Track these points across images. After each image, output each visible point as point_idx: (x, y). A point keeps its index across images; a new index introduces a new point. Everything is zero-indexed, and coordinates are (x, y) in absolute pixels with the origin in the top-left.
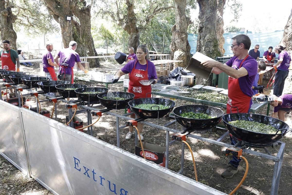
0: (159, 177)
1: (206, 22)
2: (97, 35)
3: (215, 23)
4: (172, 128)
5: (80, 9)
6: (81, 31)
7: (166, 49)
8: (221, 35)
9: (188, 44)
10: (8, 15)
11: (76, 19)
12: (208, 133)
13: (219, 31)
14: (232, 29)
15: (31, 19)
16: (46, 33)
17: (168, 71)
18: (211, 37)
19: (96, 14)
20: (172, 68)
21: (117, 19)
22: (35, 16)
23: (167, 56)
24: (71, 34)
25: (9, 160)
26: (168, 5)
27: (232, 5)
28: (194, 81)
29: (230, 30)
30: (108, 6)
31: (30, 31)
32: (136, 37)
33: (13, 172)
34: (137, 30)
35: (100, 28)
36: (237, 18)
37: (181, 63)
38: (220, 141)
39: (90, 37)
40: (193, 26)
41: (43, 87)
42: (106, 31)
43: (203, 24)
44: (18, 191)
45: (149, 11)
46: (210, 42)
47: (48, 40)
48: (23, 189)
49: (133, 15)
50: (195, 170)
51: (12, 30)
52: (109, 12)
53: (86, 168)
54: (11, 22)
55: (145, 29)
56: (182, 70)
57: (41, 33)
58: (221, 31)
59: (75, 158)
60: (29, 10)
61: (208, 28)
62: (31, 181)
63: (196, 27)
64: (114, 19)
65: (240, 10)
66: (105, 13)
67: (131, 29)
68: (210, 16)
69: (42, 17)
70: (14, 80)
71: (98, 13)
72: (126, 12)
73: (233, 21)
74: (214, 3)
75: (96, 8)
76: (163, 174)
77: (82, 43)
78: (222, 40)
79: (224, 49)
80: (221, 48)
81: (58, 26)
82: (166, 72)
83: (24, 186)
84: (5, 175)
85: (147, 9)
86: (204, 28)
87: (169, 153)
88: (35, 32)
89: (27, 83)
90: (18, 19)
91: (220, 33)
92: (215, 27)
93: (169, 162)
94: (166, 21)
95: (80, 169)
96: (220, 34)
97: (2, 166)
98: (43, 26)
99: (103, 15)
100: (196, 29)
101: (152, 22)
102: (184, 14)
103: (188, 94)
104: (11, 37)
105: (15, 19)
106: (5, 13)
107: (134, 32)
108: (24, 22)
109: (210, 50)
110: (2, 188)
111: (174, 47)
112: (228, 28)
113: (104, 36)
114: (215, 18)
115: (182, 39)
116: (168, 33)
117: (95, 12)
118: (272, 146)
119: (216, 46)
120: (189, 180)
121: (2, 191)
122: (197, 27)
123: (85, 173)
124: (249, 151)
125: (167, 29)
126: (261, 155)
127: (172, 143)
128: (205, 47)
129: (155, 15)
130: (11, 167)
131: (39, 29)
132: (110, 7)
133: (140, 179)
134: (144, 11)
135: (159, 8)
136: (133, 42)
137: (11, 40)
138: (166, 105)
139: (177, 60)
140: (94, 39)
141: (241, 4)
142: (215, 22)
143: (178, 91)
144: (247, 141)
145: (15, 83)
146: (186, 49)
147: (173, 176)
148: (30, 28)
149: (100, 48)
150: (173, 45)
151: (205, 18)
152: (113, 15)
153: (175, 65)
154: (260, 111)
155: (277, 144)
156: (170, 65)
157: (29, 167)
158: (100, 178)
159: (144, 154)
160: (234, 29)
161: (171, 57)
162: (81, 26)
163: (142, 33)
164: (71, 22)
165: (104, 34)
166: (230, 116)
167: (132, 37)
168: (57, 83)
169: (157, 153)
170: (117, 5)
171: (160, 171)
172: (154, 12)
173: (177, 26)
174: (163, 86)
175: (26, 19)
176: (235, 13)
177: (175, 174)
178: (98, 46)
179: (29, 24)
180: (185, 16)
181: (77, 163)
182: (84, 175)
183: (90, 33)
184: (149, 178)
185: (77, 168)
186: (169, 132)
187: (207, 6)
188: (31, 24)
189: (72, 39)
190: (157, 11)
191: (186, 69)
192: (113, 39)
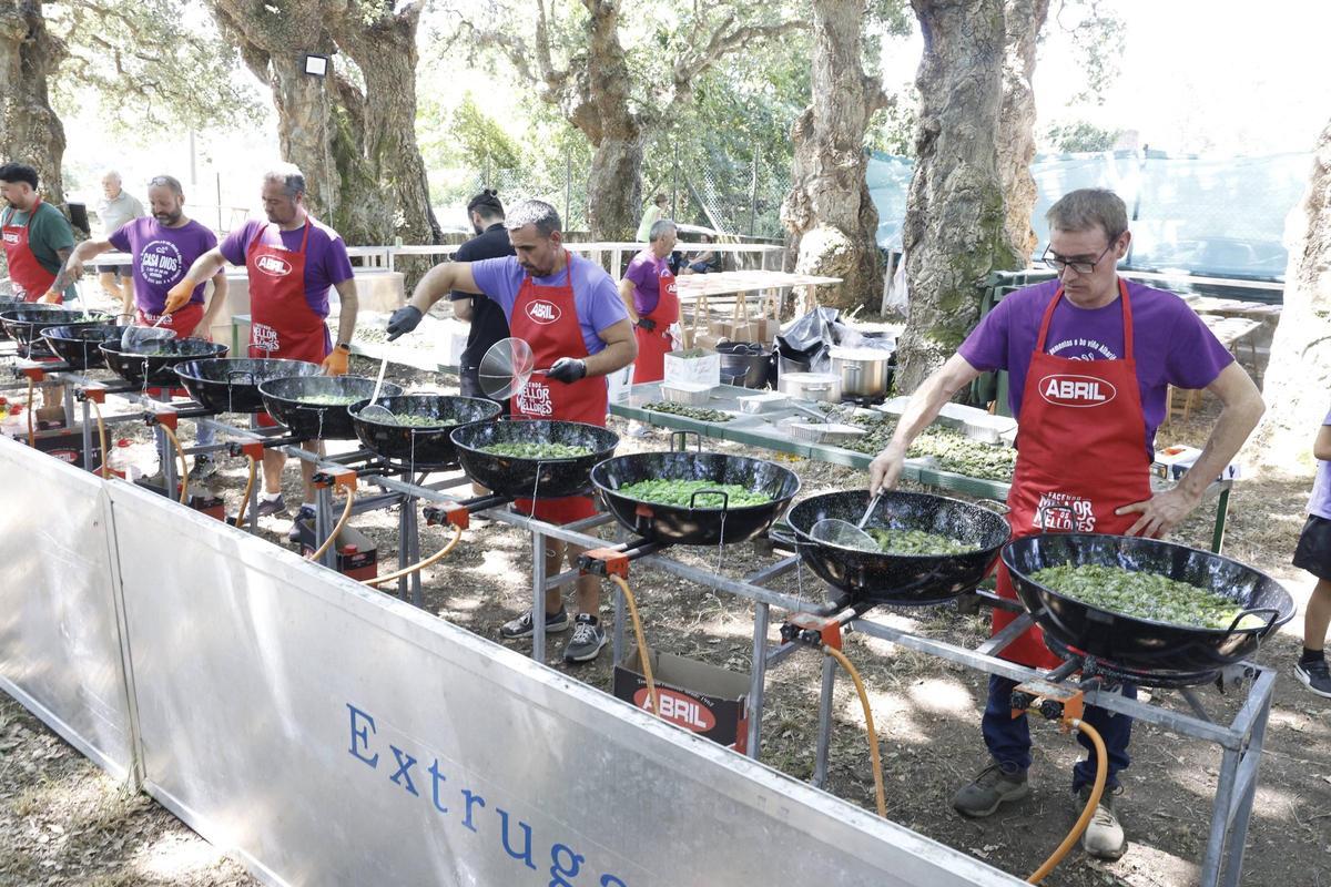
0: (720, 795)
1: (951, 107)
2: (442, 142)
3: (992, 114)
4: (783, 589)
5: (370, 22)
6: (370, 124)
7: (766, 219)
8: (1022, 167)
9: (865, 203)
10: (27, 37)
11: (343, 64)
12: (945, 616)
13: (1011, 149)
14: (1076, 134)
15: (132, 56)
16: (202, 125)
17: (770, 324)
18: (973, 177)
19: (442, 44)
20: (788, 311)
21: (539, 70)
22: (151, 43)
23: (769, 254)
24: (326, 140)
25: (43, 712)
26: (778, 15)
27: (1081, 26)
28: (890, 375)
29: (1067, 138)
30: (500, 9)
31: (125, 113)
32: (623, 162)
33: (61, 768)
34: (629, 128)
35: (455, 112)
36: (1098, 88)
37: (831, 287)
38: (990, 654)
39: (413, 152)
40: (894, 119)
41: (200, 387)
42: (485, 124)
43: (940, 118)
44: (88, 852)
45: (691, 39)
46: (967, 200)
47: (209, 160)
48: (110, 843)
49: (617, 58)
50: (878, 778)
51: (42, 109)
52: (502, 40)
53: (401, 753)
54: (41, 71)
55: (670, 123)
56: (835, 324)
57: (180, 126)
58: (1021, 149)
59: (354, 711)
60: (124, 17)
61: (959, 136)
62: (145, 808)
63: (905, 121)
64: (525, 71)
65: (1116, 50)
66: (484, 41)
67: (604, 123)
68: (971, 80)
69: (184, 53)
70: (67, 349)
71: (449, 42)
72: (581, 43)
73: (1080, 100)
74: (993, 22)
75: (439, 16)
76: (740, 782)
77: (373, 180)
78: (1025, 189)
79: (1032, 233)
80: (1021, 225)
81: (258, 94)
82: (762, 326)
83: (111, 831)
84: (22, 782)
85: (682, 29)
86: (940, 138)
87: (763, 704)
88: (151, 119)
89: (126, 366)
90: (71, 56)
91: (1019, 159)
92: (991, 133)
93: (764, 742)
94: (770, 89)
95: (377, 756)
96: (1017, 164)
97: (10, 738)
98: (187, 95)
99: (472, 49)
100: (906, 134)
101: (702, 93)
102: (855, 61)
103: (859, 436)
104: (41, 141)
105: (58, 58)
106: (12, 27)
107: (615, 136)
108: (99, 73)
109: (968, 240)
110: (14, 836)
111: (802, 211)
112: (1058, 129)
113: (476, 151)
114: (996, 93)
115: (841, 179)
116: (778, 145)
117: (437, 34)
118: (1220, 683)
119: (993, 220)
120: (847, 810)
121: (17, 849)
122: (910, 121)
123: (398, 774)
124: (1115, 702)
125: (771, 125)
126: (1165, 717)
127: (778, 654)
128: (946, 224)
129: (719, 56)
130: (52, 746)
131: (168, 104)
132: (508, 15)
133: (640, 802)
134: (666, 39)
135: (736, 26)
136: (612, 185)
137: (37, 155)
138: (758, 488)
139: (815, 272)
140: (427, 162)
141: (1120, 24)
142: (995, 110)
143: (813, 420)
144: (1109, 658)
145: (67, 365)
146: (857, 225)
147: (781, 792)
148: (126, 100)
149: (454, 204)
150: (796, 204)
151: (946, 89)
152: (522, 55)
153: (801, 294)
154: (1189, 524)
155: (1240, 673)
156: (780, 298)
157: (134, 748)
158: (464, 797)
159: (654, 699)
160: (1087, 134)
161: (789, 256)
162: (371, 101)
163: (655, 143)
164: (324, 81)
165: (473, 138)
166: (1039, 547)
167: (606, 157)
168: (262, 368)
169: (711, 700)
170: (542, 8)
171: (728, 770)
172: (714, 44)
173: (816, 114)
174: (743, 399)
175: (109, 56)
176: (1092, 63)
177: (790, 784)
178: (444, 195)
179: (122, 81)
180: (859, 70)
181: (362, 731)
182: (393, 783)
183: (412, 134)
184: (679, 798)
185: (359, 752)
186: (767, 605)
187: (960, 36)
188: (131, 83)
189: (329, 161)
190: (727, 41)
191: (857, 316)
192: (518, 163)
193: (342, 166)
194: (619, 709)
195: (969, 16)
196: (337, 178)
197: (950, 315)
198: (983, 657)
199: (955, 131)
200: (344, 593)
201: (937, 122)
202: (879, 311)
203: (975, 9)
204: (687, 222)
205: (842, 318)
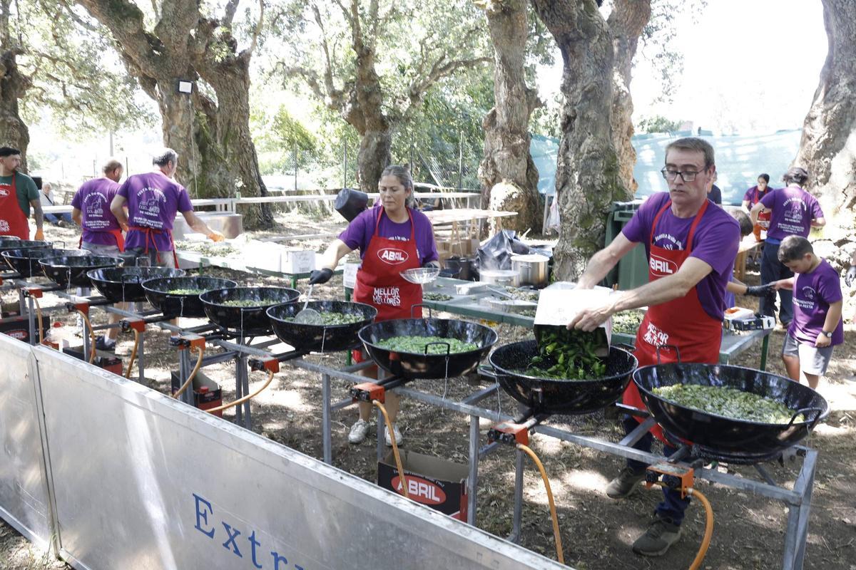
0: (450, 551)
1: (582, 101)
2: (267, 136)
3: (608, 105)
4: (488, 407)
5: (220, 60)
6: (220, 123)
7: (468, 178)
8: (626, 140)
9: (530, 165)
10: (5, 75)
11: (205, 88)
12: (593, 421)
13: (619, 129)
14: (656, 123)
15: (72, 86)
16: (116, 128)
17: (473, 242)
18: (598, 144)
19: (266, 75)
20: (485, 234)
21: (326, 90)
22: (84, 78)
23: (472, 199)
24: (192, 133)
26: (472, 54)
27: (657, 57)
28: (550, 271)
29: (650, 126)
30: (301, 54)
31: (69, 122)
32: (379, 144)
33: (5, 543)
34: (383, 124)
35: (275, 117)
36: (669, 94)
37: (511, 218)
38: (628, 445)
39: (247, 140)
40: (545, 114)
41: (104, 285)
42: (294, 124)
43: (576, 108)
45: (420, 70)
46: (594, 158)
47: (122, 149)
49: (374, 81)
50: (557, 533)
51: (14, 119)
52: (302, 72)
53: (230, 527)
54: (14, 96)
55: (408, 120)
56: (514, 240)
57: (102, 129)
58: (625, 129)
59: (197, 499)
60: (68, 63)
61: (588, 119)
63: (552, 116)
64: (317, 91)
65: (678, 71)
66: (291, 73)
67: (367, 121)
68: (594, 84)
69: (105, 84)
70: (18, 263)
71: (270, 74)
72: (352, 72)
73: (659, 102)
74: (606, 49)
76: (463, 543)
77: (223, 157)
78: (629, 154)
79: (634, 181)
80: (628, 176)
81: (151, 108)
82: (468, 244)
85: (413, 64)
86: (576, 121)
87: (478, 483)
88: (85, 124)
89: (56, 273)
90: (34, 87)
91: (625, 135)
92: (608, 117)
93: (478, 509)
94: (469, 100)
95: (213, 530)
96: (623, 138)
98: (107, 109)
99: (285, 78)
100: (554, 123)
101: (426, 101)
102: (521, 80)
103: (533, 308)
104: (13, 138)
105: (25, 87)
107: (374, 129)
108: (51, 97)
109: (596, 183)
111: (491, 172)
112: (645, 121)
113: (288, 141)
114: (609, 93)
115: (515, 151)
116: (474, 132)
117: (263, 70)
118: (781, 460)
119: (611, 171)
120: (540, 561)
122: (556, 115)
123: (235, 535)
124: (713, 476)
125: (470, 121)
126: (748, 485)
127: (486, 451)
128: (582, 174)
129: (437, 79)
131: (95, 116)
132: (306, 57)
133: (394, 558)
134: (404, 70)
135: (447, 61)
136: (373, 159)
138: (470, 340)
139: (501, 209)
140: (257, 148)
141: (680, 55)
142: (610, 103)
143: (503, 298)
144: (708, 445)
145: (19, 274)
146: (526, 180)
147: (493, 549)
148: (69, 113)
149: (275, 173)
150: (487, 167)
151: (579, 90)
152: (315, 81)
153: (493, 224)
154: (742, 358)
155: (793, 452)
156: (479, 226)
157: (53, 527)
158: (273, 557)
159: (405, 485)
160: (662, 123)
161: (483, 200)
162: (221, 109)
163: (399, 133)
164: (191, 97)
165: (286, 133)
166: (657, 373)
167: (368, 142)
168: (145, 273)
169: (442, 482)
170: (327, 53)
171: (455, 535)
172: (434, 72)
173: (498, 112)
174: (458, 286)
175: (59, 87)
176: (664, 78)
177: (500, 543)
178: (269, 168)
179: (67, 102)
180: (524, 85)
181: (203, 512)
182: (225, 548)
183: (247, 129)
184: (421, 555)
185: (202, 527)
186: (477, 418)
187: (586, 57)
188: (72, 103)
189: (194, 147)
190: (441, 70)
191: (527, 236)
192: (314, 147)
193: (202, 149)
194: (378, 493)
195: (591, 45)
196: (200, 157)
197: (586, 230)
198: (625, 448)
199: (586, 116)
200: (189, 418)
201: (574, 111)
202: (541, 232)
203: (595, 41)
204: (420, 181)
205: (518, 236)
